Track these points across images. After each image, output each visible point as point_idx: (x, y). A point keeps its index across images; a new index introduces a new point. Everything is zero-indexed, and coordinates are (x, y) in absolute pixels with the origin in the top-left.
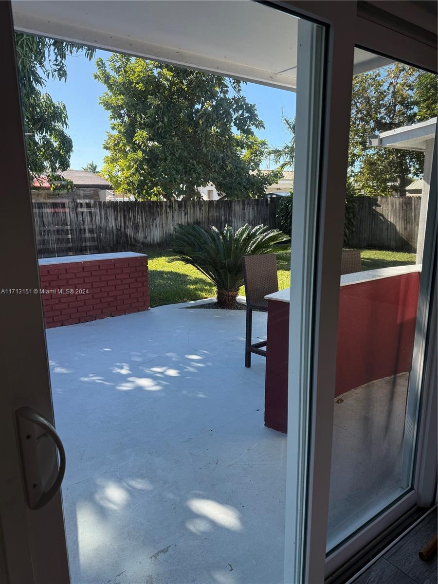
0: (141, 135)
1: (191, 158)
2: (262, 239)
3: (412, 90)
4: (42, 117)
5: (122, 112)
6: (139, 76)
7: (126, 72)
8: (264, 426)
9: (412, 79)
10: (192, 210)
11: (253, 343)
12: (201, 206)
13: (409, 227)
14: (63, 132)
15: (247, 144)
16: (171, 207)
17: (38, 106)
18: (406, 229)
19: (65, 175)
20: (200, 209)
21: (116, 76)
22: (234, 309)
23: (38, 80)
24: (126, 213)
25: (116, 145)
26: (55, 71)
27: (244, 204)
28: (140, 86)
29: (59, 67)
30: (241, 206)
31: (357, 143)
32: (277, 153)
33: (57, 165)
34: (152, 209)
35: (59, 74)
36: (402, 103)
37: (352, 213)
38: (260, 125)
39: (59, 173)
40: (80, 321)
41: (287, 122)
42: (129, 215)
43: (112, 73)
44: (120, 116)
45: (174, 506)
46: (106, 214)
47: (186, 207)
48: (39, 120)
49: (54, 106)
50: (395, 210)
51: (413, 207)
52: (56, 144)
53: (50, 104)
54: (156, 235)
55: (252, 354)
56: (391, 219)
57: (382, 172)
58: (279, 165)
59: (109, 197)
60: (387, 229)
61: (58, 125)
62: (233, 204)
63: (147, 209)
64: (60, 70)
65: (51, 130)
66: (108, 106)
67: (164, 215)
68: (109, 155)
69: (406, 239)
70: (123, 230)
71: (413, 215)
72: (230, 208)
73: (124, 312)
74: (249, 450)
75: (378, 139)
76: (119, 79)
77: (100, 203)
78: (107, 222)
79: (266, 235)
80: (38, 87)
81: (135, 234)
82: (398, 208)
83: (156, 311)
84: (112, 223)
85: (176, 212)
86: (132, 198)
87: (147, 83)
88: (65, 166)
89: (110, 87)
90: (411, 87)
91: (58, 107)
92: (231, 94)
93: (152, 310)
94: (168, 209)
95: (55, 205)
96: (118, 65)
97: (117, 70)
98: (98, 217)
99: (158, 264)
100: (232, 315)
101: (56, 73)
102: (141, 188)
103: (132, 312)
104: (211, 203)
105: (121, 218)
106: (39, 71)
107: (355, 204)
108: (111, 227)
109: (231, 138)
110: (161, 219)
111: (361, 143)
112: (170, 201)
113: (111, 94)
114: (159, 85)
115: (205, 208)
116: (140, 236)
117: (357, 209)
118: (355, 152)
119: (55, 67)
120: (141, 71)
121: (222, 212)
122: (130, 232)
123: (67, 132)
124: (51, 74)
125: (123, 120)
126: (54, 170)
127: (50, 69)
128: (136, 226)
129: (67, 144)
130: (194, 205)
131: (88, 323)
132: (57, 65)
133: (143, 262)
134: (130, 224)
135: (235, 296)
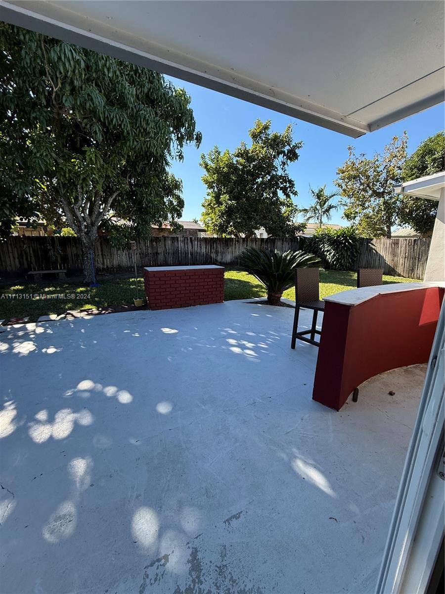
0: (224, 197)
1: (253, 211)
2: (300, 260)
3: (401, 170)
4: (169, 187)
5: (214, 185)
6: (225, 163)
7: (217, 161)
8: (312, 399)
9: (400, 163)
10: (251, 244)
11: (298, 331)
12: (256, 241)
13: (396, 259)
14: (180, 196)
15: (287, 204)
16: (238, 241)
17: (167, 180)
18: (393, 260)
19: (179, 221)
20: (256, 243)
21: (212, 164)
22: (279, 306)
23: (167, 164)
24: (212, 245)
25: (209, 205)
26: (177, 156)
27: (283, 241)
28: (225, 170)
29: (179, 153)
30: (281, 242)
31: (358, 205)
32: (306, 211)
33: (175, 216)
34: (227, 242)
35: (179, 158)
36: (393, 179)
37: (355, 248)
38: (295, 194)
39: (176, 220)
40: (181, 306)
41: (313, 192)
42: (213, 245)
43: (209, 163)
44: (212, 187)
45: (244, 467)
46: (200, 245)
47: (247, 241)
48: (167, 189)
49: (175, 180)
50: (386, 247)
51: (400, 246)
52: (175, 203)
53: (174, 180)
54: (228, 258)
55: (297, 340)
56: (382, 253)
57: (375, 224)
58: (306, 218)
59: (202, 235)
60: (379, 260)
61: (176, 192)
62: (276, 241)
63: (224, 242)
64: (180, 155)
65: (174, 195)
66: (206, 182)
67: (234, 246)
68: (204, 211)
69: (392, 266)
70: (209, 254)
71: (399, 251)
72: (274, 243)
73: (208, 302)
74: (302, 419)
75: (401, 187)
76: (213, 166)
77: (198, 238)
78: (201, 250)
79: (303, 258)
80: (167, 168)
81: (216, 257)
82: (388, 247)
83: (227, 303)
84: (204, 250)
85: (241, 245)
86: (215, 236)
87: (229, 167)
88: (179, 215)
89: (208, 170)
90: (400, 168)
91: (178, 181)
92: (280, 172)
93: (225, 302)
94: (237, 243)
95: (173, 239)
96: (213, 157)
97: (212, 160)
98: (196, 246)
99: (229, 275)
100: (277, 309)
101: (178, 157)
102: (222, 228)
103: (213, 302)
104: (262, 240)
105: (209, 247)
106: (168, 158)
107: (357, 243)
108: (203, 252)
109: (278, 199)
110: (232, 249)
111: (361, 205)
112: (238, 238)
113: (207, 175)
114: (236, 169)
115: (259, 243)
116: (219, 258)
117: (358, 247)
118: (357, 211)
119: (177, 154)
120: (227, 160)
121: (269, 245)
122: (213, 255)
123: (182, 196)
124: (174, 158)
125: (214, 190)
126: (173, 219)
127: (174, 154)
128: (217, 252)
129: (181, 203)
130: (252, 240)
131: (187, 308)
132: (178, 152)
133: (222, 272)
134: (213, 251)
135: (280, 298)
